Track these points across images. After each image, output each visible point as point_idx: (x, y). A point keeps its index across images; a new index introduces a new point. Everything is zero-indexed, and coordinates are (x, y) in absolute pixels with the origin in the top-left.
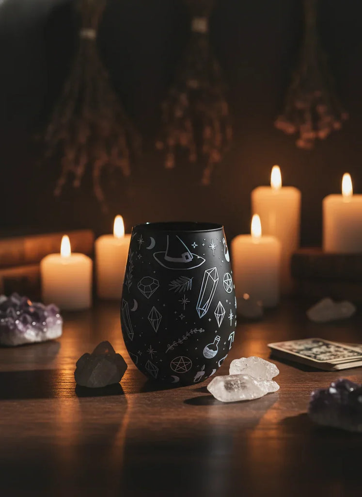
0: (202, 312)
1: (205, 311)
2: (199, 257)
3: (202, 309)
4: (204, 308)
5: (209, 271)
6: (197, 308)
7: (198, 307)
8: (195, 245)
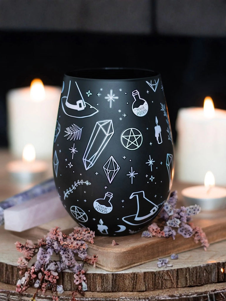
0: (88, 164)
1: (92, 164)
2: (91, 107)
3: (89, 161)
4: (91, 161)
5: (101, 123)
6: (83, 159)
7: (85, 158)
8: (89, 94)
